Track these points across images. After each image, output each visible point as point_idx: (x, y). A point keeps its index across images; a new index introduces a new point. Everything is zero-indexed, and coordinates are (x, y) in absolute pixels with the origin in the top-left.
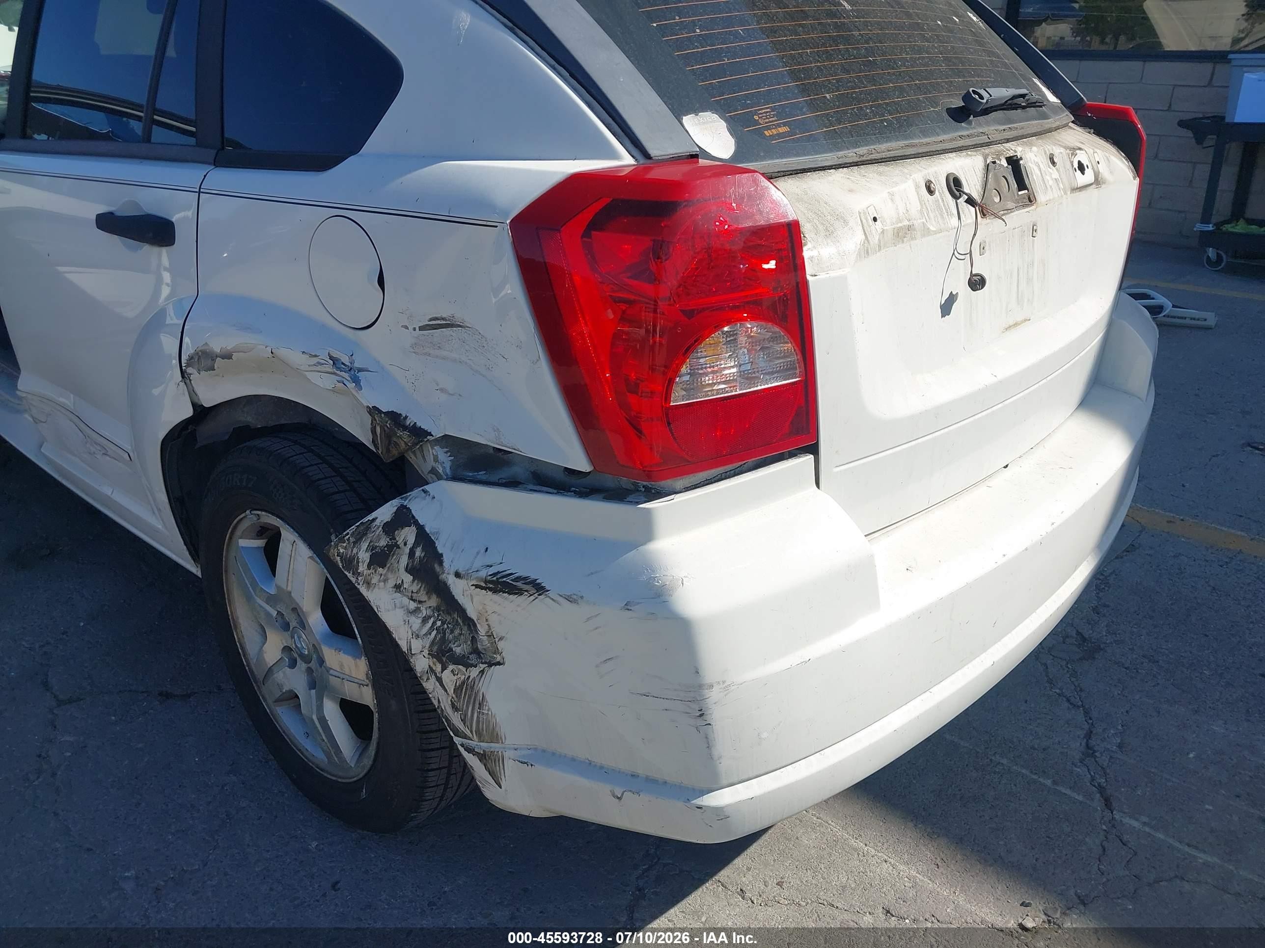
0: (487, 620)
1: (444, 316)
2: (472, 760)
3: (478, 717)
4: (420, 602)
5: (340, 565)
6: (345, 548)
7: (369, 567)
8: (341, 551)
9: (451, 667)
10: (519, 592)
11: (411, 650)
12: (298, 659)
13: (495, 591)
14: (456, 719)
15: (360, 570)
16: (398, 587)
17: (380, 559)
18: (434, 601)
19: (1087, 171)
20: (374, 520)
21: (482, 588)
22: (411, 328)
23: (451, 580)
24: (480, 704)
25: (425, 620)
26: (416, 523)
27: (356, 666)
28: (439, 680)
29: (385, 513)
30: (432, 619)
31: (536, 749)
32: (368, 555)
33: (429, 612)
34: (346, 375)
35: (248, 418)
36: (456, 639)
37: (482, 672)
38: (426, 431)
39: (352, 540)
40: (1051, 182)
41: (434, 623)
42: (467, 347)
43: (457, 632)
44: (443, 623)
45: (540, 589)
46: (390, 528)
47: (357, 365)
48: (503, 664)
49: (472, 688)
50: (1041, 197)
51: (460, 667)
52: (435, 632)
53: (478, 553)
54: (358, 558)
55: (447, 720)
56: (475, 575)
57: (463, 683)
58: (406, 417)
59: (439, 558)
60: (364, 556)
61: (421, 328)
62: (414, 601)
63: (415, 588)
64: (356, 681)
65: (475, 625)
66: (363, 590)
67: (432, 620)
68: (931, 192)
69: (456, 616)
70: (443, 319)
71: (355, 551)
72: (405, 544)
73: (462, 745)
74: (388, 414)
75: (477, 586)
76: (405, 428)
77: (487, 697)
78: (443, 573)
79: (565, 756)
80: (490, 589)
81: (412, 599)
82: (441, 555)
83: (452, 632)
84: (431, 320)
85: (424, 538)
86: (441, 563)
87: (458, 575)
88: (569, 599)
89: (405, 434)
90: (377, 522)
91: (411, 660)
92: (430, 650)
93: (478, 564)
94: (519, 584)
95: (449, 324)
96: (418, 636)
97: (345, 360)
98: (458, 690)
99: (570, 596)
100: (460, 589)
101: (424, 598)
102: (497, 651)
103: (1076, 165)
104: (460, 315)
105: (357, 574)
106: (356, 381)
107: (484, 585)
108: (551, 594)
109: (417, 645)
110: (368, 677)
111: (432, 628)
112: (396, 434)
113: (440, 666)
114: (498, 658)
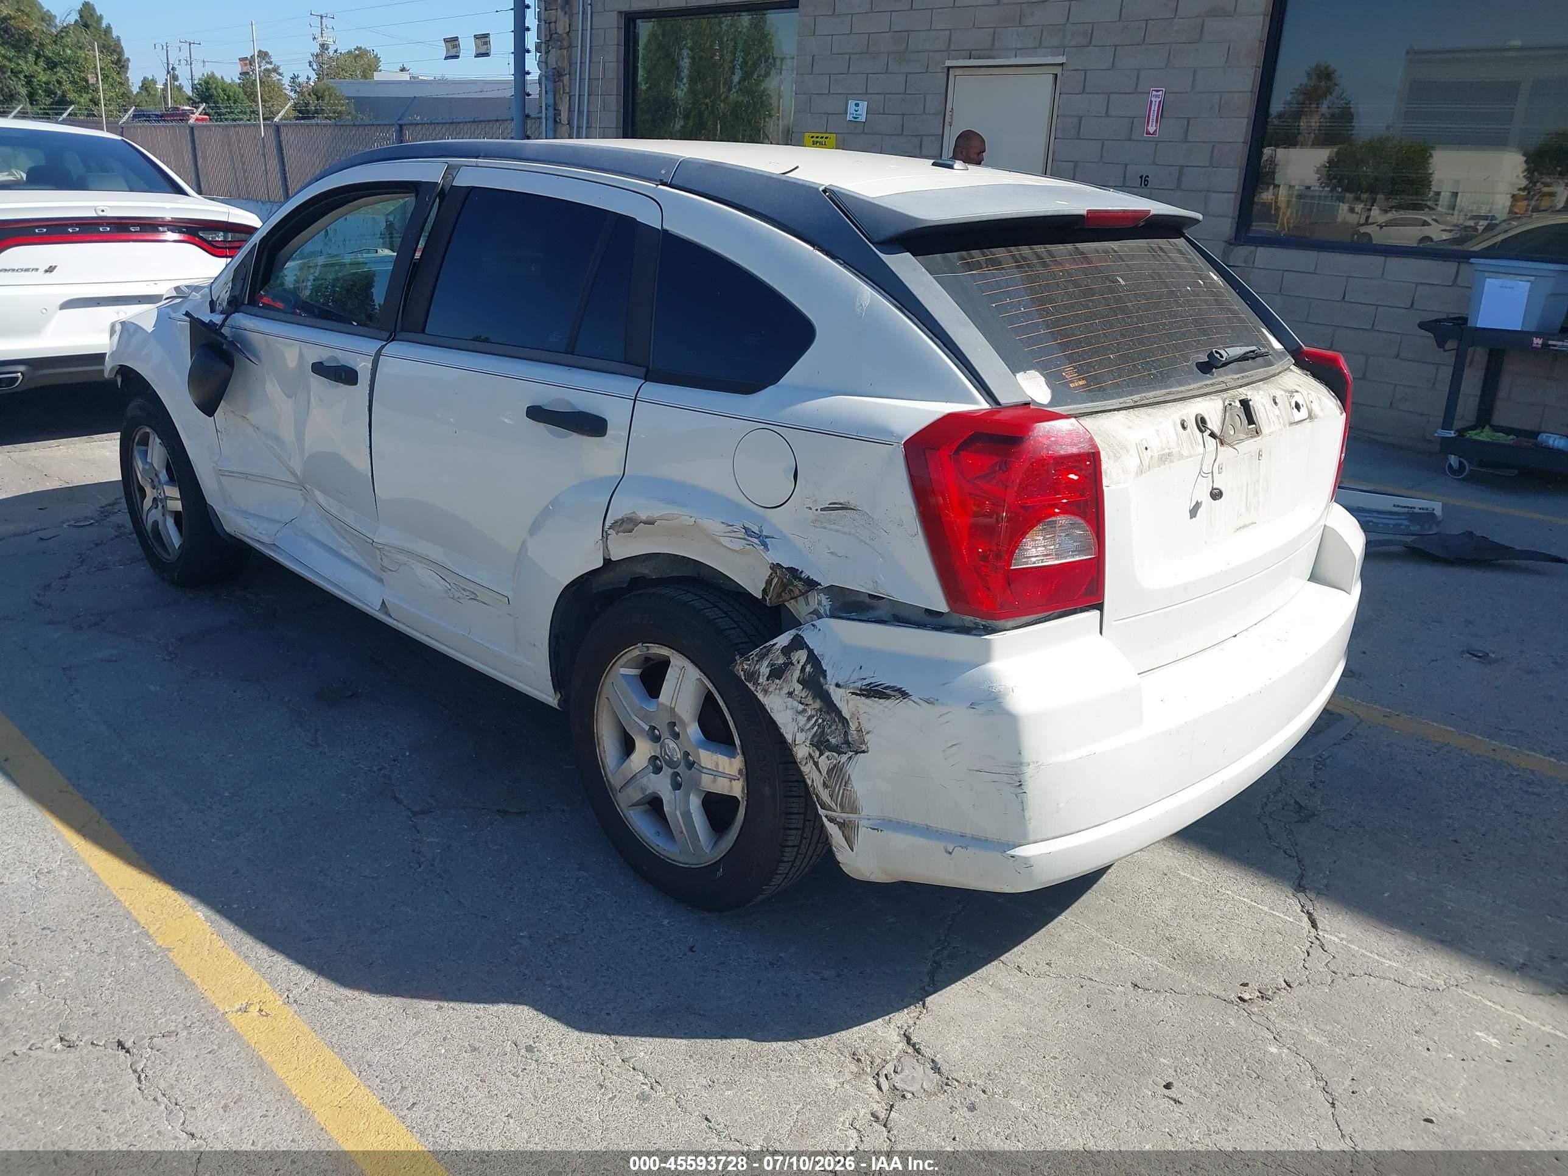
0: (858, 719)
1: (841, 502)
2: (832, 829)
3: (843, 793)
4: (807, 705)
5: (743, 678)
6: (749, 665)
7: (768, 679)
8: (746, 667)
9: (827, 753)
10: (887, 697)
11: (795, 741)
12: (664, 766)
13: (867, 696)
14: (825, 795)
15: (761, 681)
16: (790, 694)
17: (777, 673)
18: (818, 705)
19: (1302, 409)
20: (775, 644)
21: (857, 694)
22: (814, 509)
23: (832, 689)
24: (846, 783)
25: (809, 719)
26: (807, 647)
27: (731, 764)
28: (816, 764)
29: (783, 640)
30: (815, 718)
31: (884, 819)
32: (768, 670)
33: (813, 713)
34: (756, 541)
35: (645, 570)
36: (832, 733)
37: (850, 758)
38: (817, 583)
39: (756, 659)
40: (1274, 419)
41: (817, 721)
42: (857, 524)
43: (834, 727)
44: (823, 721)
45: (904, 694)
46: (787, 651)
47: (764, 533)
48: (867, 752)
49: (841, 770)
50: (1265, 430)
51: (834, 754)
52: (817, 727)
53: (854, 670)
54: (759, 672)
55: (817, 796)
56: (852, 685)
57: (835, 766)
58: (802, 572)
59: (824, 673)
60: (764, 669)
61: (822, 510)
62: (802, 704)
63: (804, 694)
64: (728, 776)
65: (848, 723)
66: (760, 696)
67: (814, 720)
68: (1184, 428)
69: (834, 715)
70: (840, 504)
71: (757, 667)
72: (798, 662)
73: (826, 817)
74: (788, 569)
75: (853, 693)
76: (800, 579)
77: (852, 777)
78: (826, 684)
79: (908, 824)
80: (864, 695)
81: (800, 703)
82: (826, 671)
83: (830, 727)
84: (830, 504)
85: (813, 659)
86: (825, 677)
87: (838, 685)
88: (927, 701)
89: (800, 584)
90: (777, 646)
91: (794, 749)
92: (812, 740)
93: (854, 677)
94: (889, 691)
95: (844, 508)
96: (802, 730)
97: (756, 529)
98: (830, 771)
99: (928, 699)
100: (838, 696)
101: (809, 701)
102: (863, 742)
103: (1293, 405)
104: (854, 502)
105: (756, 684)
106: (765, 545)
107: (859, 692)
108: (913, 698)
109: (800, 737)
110: (740, 771)
111: (814, 724)
112: (792, 584)
113: (818, 753)
114: (864, 747)
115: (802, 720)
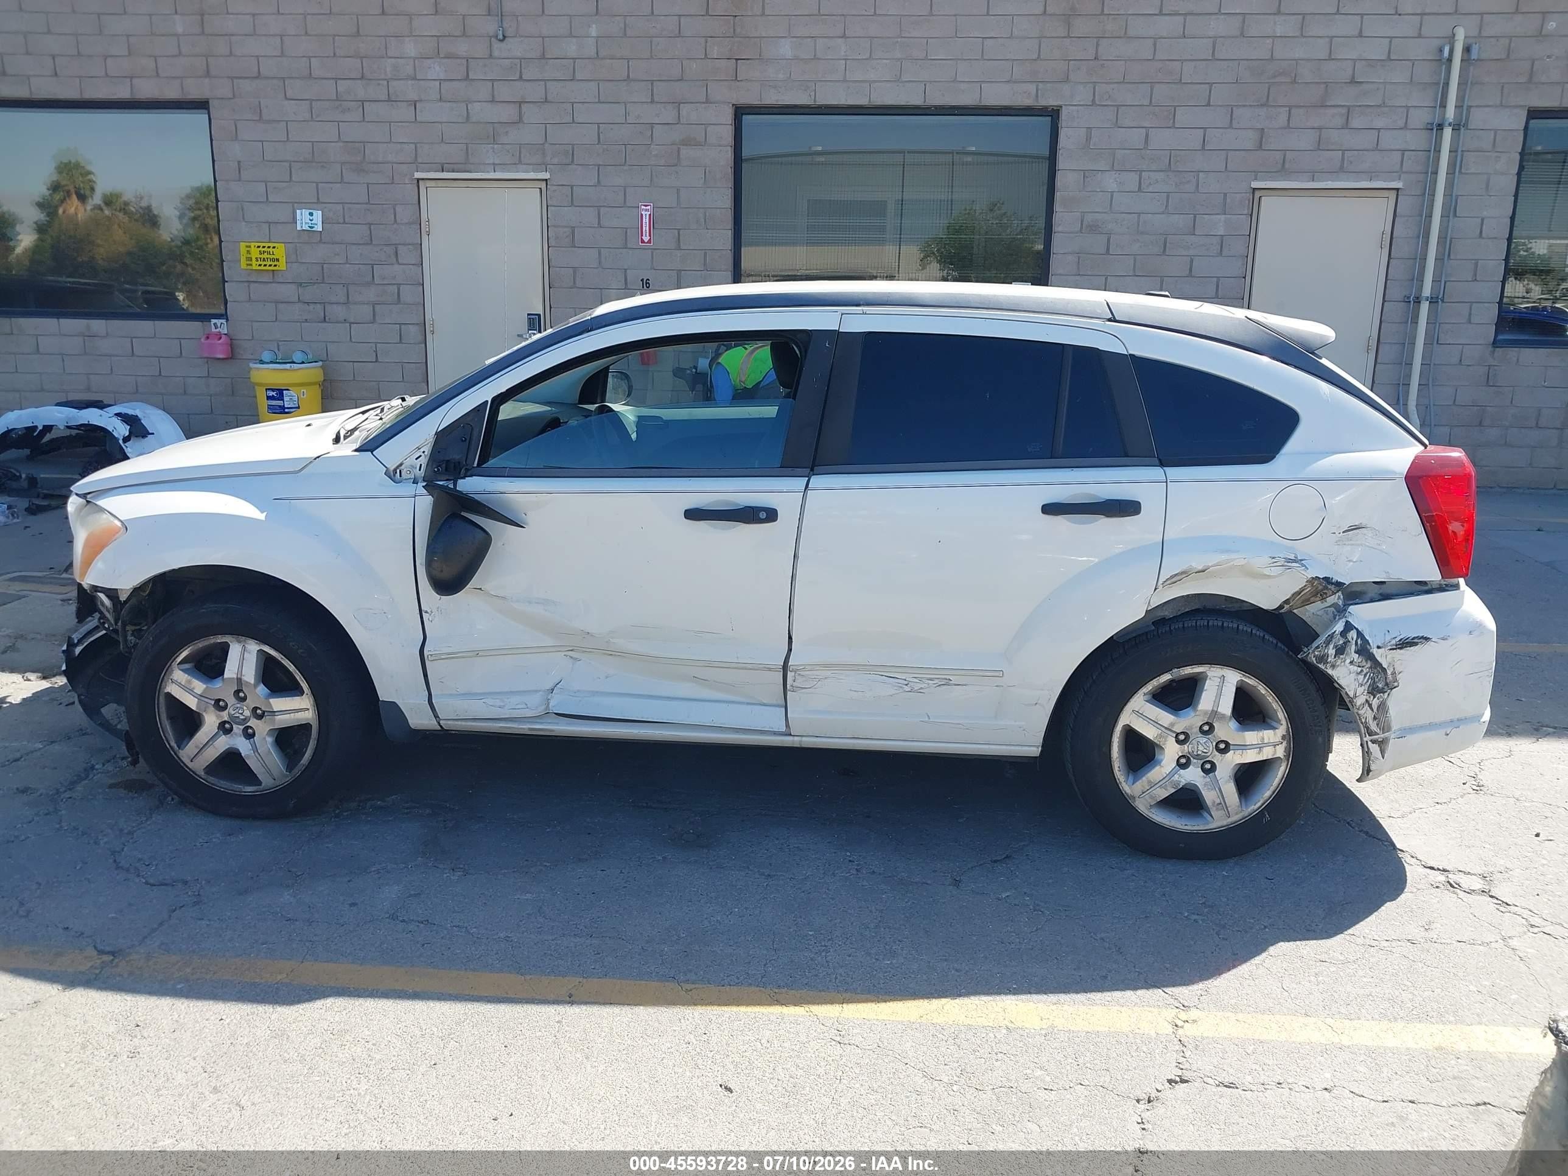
0: (1393, 666)
1: (1356, 524)
2: (1373, 748)
3: (1385, 719)
4: (1362, 667)
5: (1315, 662)
7: (1335, 657)
8: (1316, 654)
9: (1376, 696)
10: (1416, 644)
11: (1356, 695)
13: (1401, 648)
15: (1329, 660)
16: (1351, 663)
17: (1340, 651)
18: (1368, 664)
21: (1393, 649)
22: (1336, 533)
23: (1375, 651)
24: (1386, 712)
25: (1364, 676)
26: (1355, 628)
27: (1273, 734)
28: (1370, 706)
29: (1339, 627)
31: (1404, 729)
32: (1334, 651)
33: (1366, 671)
34: (1297, 565)
36: (1378, 680)
37: (1389, 694)
38: (1342, 583)
39: (1322, 646)
41: (1369, 675)
42: (1367, 537)
43: (1379, 676)
44: (1373, 675)
45: (1427, 639)
46: (1344, 634)
47: (1300, 558)
48: (1398, 686)
49: (1385, 704)
51: (1381, 694)
52: (1370, 680)
53: (1385, 634)
54: (1327, 655)
55: (1368, 728)
56: (1389, 644)
57: (1382, 702)
58: (1333, 578)
59: (1368, 642)
60: (1331, 651)
61: (1343, 532)
63: (1360, 660)
64: (1273, 744)
65: (1386, 670)
66: (1330, 671)
67: (1367, 676)
69: (1378, 668)
70: (1355, 526)
71: (1326, 651)
72: (1352, 640)
73: (1371, 741)
74: (1323, 578)
75: (1391, 649)
76: (1332, 584)
77: (1390, 707)
78: (1371, 649)
80: (1399, 648)
81: (1359, 666)
82: (1369, 640)
83: (1377, 677)
84: (1349, 527)
85: (1360, 634)
86: (1369, 645)
87: (1379, 647)
88: (1443, 639)
89: (1332, 587)
90: (1337, 632)
91: (1355, 700)
92: (1368, 690)
93: (1388, 638)
94: (1416, 640)
95: (1358, 528)
96: (1360, 686)
97: (1292, 557)
98: (1379, 707)
99: (1443, 637)
100: (1378, 654)
101: (1363, 664)
102: (1396, 681)
104: (1364, 522)
105: (1326, 663)
107: (1395, 647)
108: (1433, 640)
109: (1360, 690)
110: (1284, 737)
111: (1368, 679)
112: (1327, 588)
113: (1372, 697)
114: (1396, 684)
115: (1361, 677)
